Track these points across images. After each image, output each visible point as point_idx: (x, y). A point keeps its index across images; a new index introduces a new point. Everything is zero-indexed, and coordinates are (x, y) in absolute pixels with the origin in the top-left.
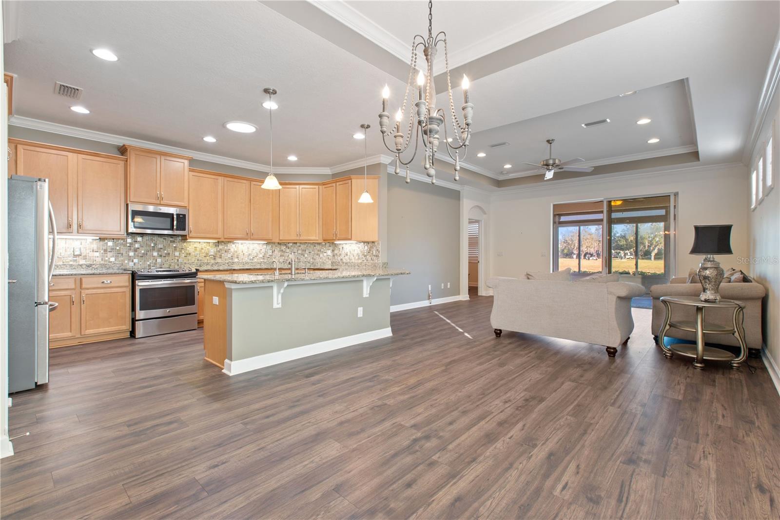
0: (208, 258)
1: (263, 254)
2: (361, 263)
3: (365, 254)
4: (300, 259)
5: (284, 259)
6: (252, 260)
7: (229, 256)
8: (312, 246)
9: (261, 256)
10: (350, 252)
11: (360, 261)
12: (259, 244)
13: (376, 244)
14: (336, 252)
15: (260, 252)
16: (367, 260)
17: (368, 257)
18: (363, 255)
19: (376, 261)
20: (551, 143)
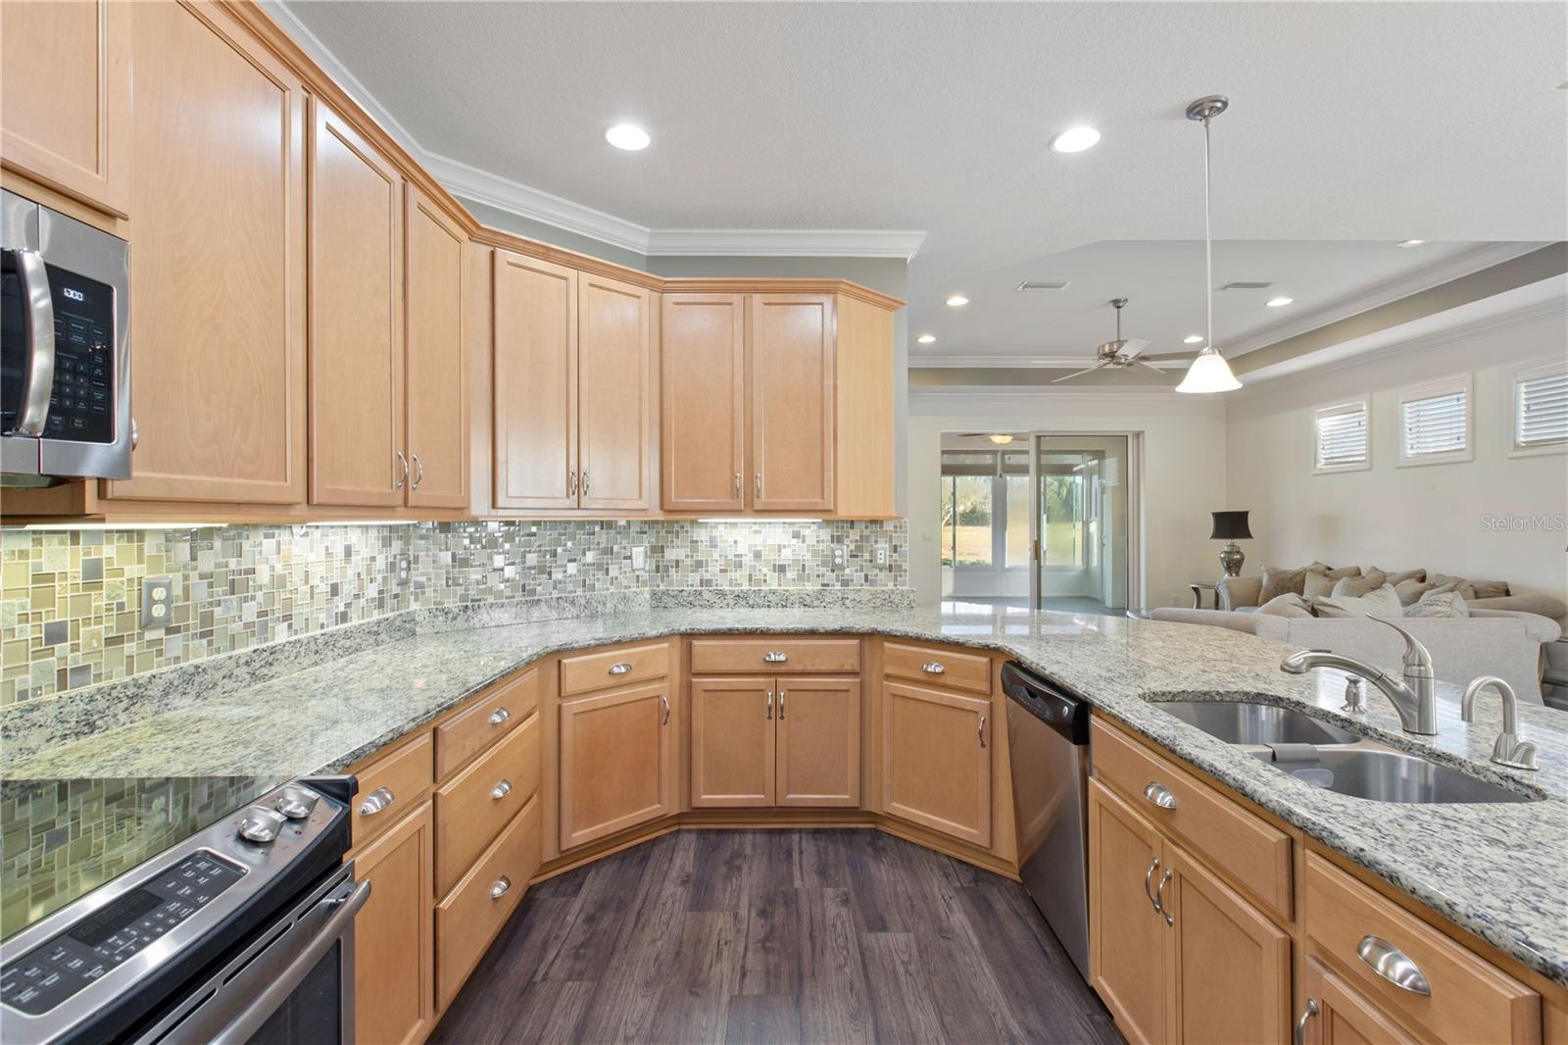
0: (130, 648)
1: (379, 579)
2: (820, 592)
3: (838, 561)
4: (533, 592)
5: (464, 598)
6: (344, 617)
7: (250, 611)
8: (581, 535)
9: (372, 591)
10: (757, 555)
11: (811, 587)
12: (367, 527)
13: (888, 527)
14: (671, 554)
15: (369, 571)
16: (845, 583)
17: (847, 571)
18: (824, 564)
19: (891, 585)
20: (1119, 307)
